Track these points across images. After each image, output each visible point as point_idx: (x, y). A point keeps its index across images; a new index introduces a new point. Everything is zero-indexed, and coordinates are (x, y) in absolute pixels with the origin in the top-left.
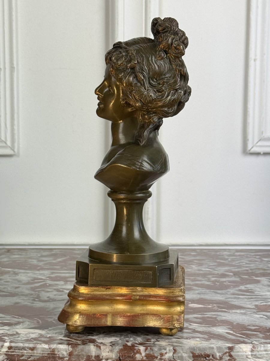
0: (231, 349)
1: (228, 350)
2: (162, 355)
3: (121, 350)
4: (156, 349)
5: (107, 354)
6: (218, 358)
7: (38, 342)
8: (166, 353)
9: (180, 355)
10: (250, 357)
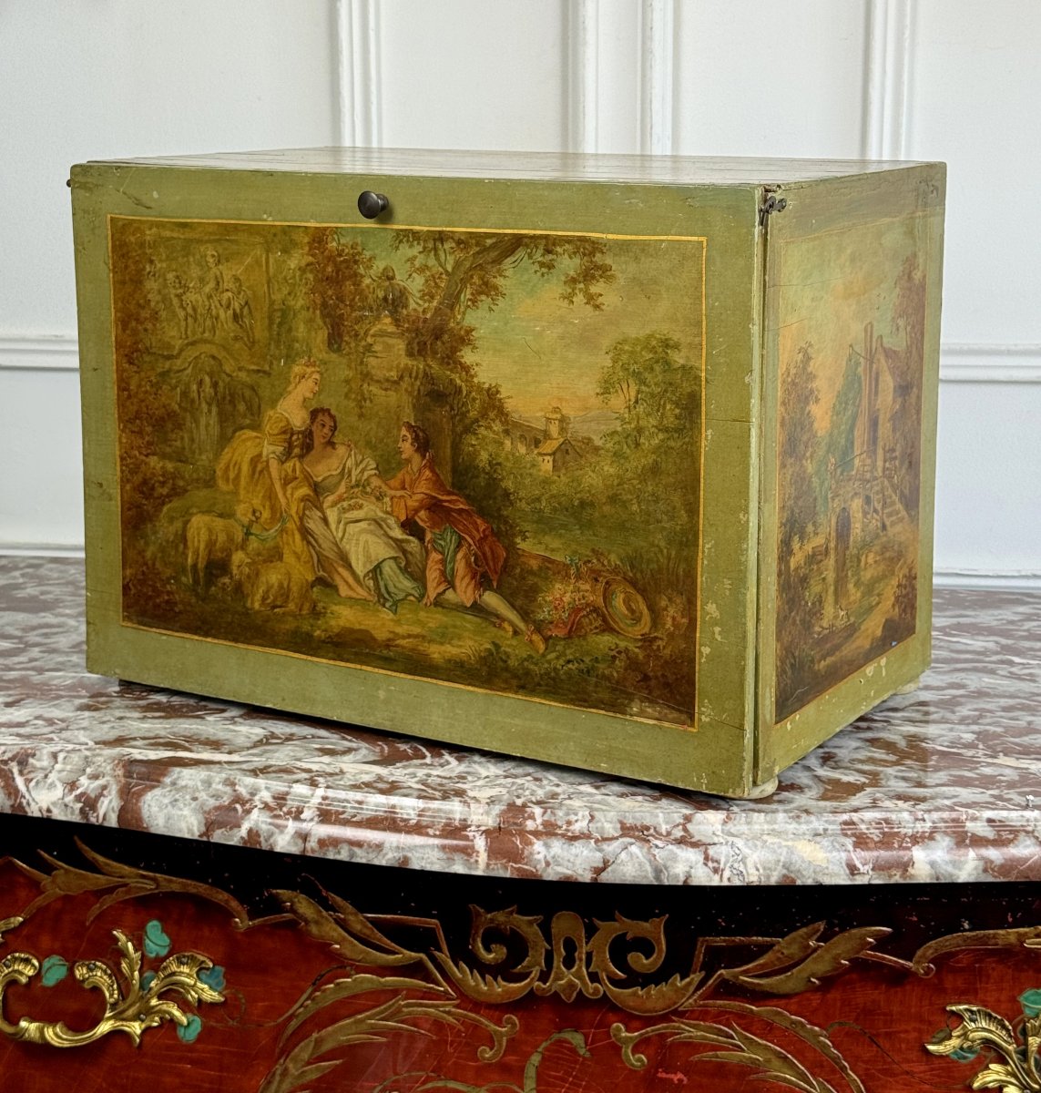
0: (688, 819)
1: (682, 821)
2: (569, 823)
3: (503, 813)
4: (560, 813)
5: (480, 817)
6: (664, 833)
7: (372, 791)
8: (576, 821)
9: (599, 825)
10: (719, 833)
